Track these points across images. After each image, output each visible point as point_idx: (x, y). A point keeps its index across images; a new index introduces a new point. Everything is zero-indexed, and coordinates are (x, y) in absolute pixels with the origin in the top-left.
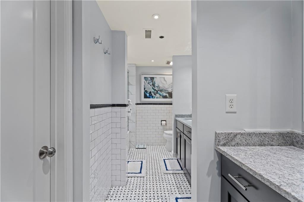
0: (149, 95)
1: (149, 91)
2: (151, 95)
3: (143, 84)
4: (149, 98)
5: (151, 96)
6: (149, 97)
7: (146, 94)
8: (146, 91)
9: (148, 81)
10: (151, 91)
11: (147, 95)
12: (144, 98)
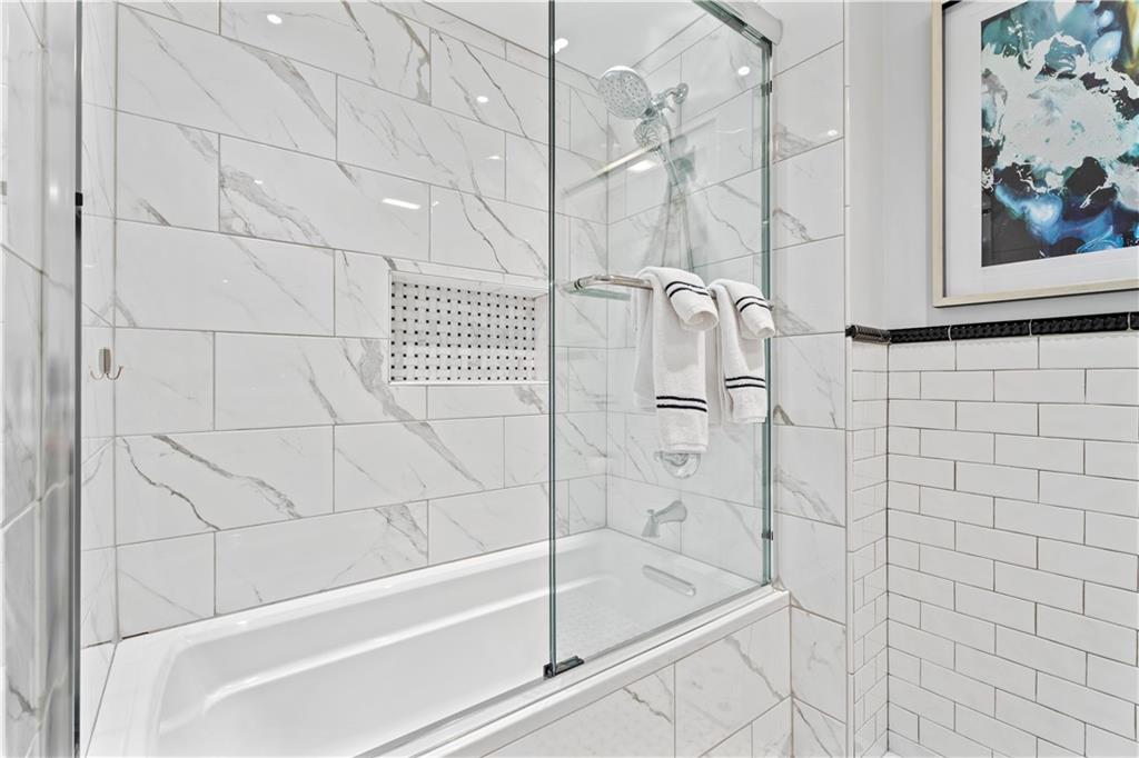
0: (1070, 214)
1: (1056, 161)
2: (1091, 213)
3: (968, 99)
4: (1068, 245)
5: (1099, 221)
6: (1051, 237)
7: (1015, 207)
8: (1017, 179)
9: (1038, 54)
10: (1106, 155)
11: (1022, 223)
12: (983, 265)
